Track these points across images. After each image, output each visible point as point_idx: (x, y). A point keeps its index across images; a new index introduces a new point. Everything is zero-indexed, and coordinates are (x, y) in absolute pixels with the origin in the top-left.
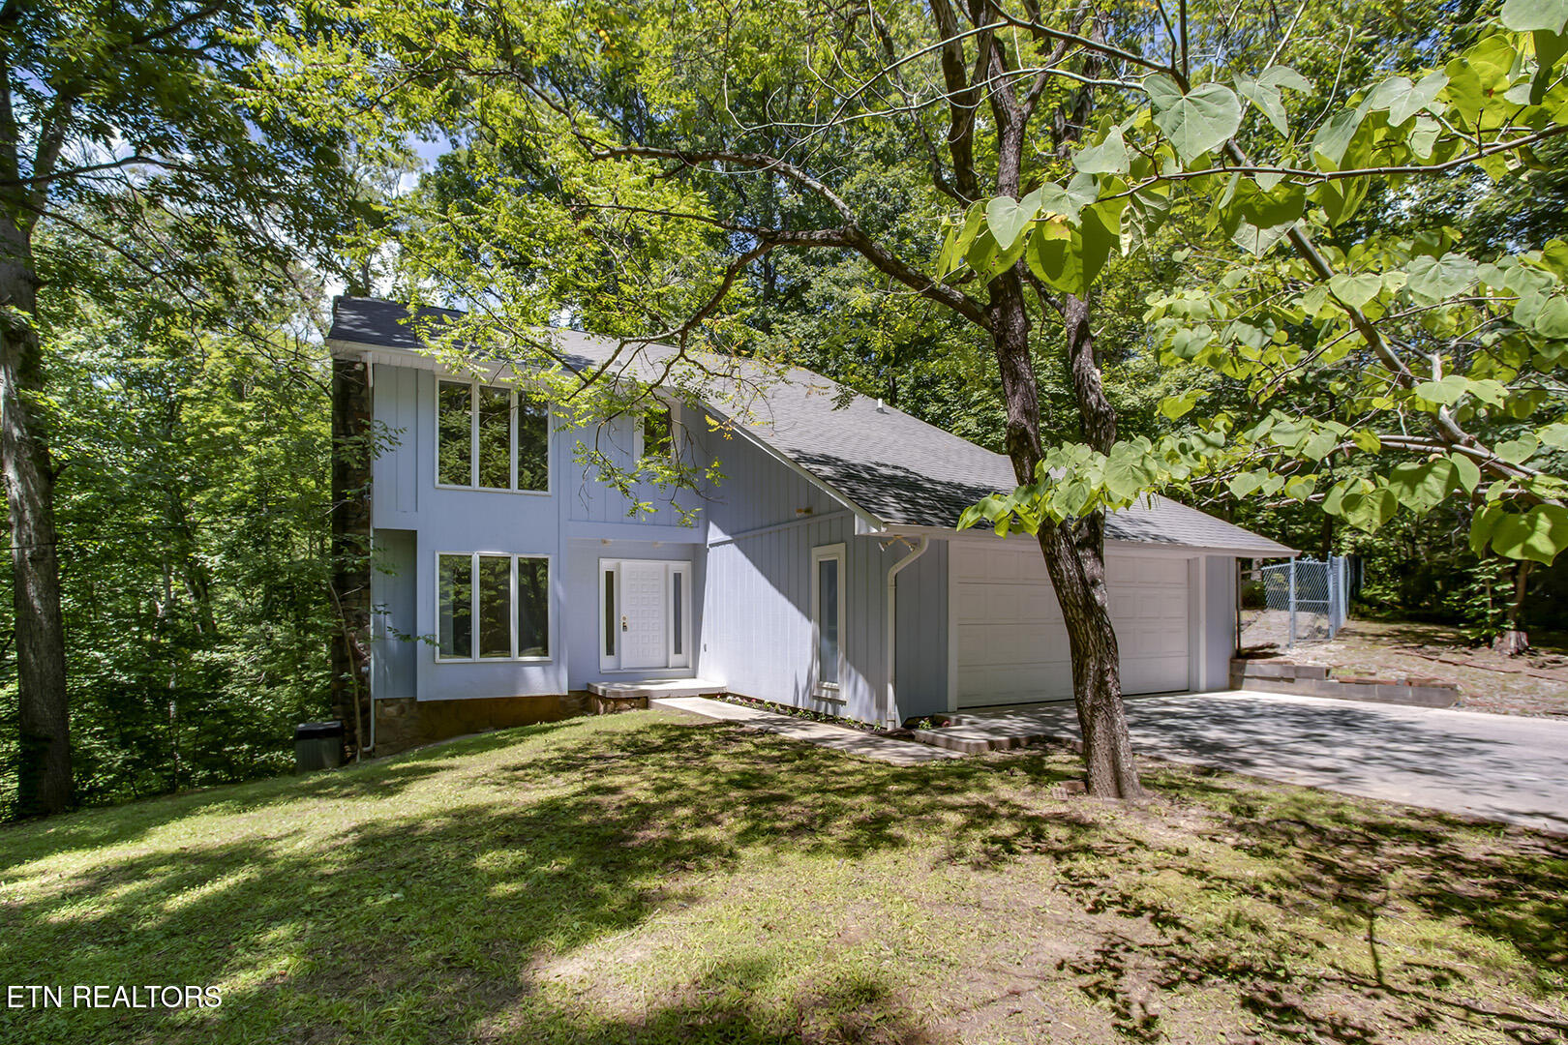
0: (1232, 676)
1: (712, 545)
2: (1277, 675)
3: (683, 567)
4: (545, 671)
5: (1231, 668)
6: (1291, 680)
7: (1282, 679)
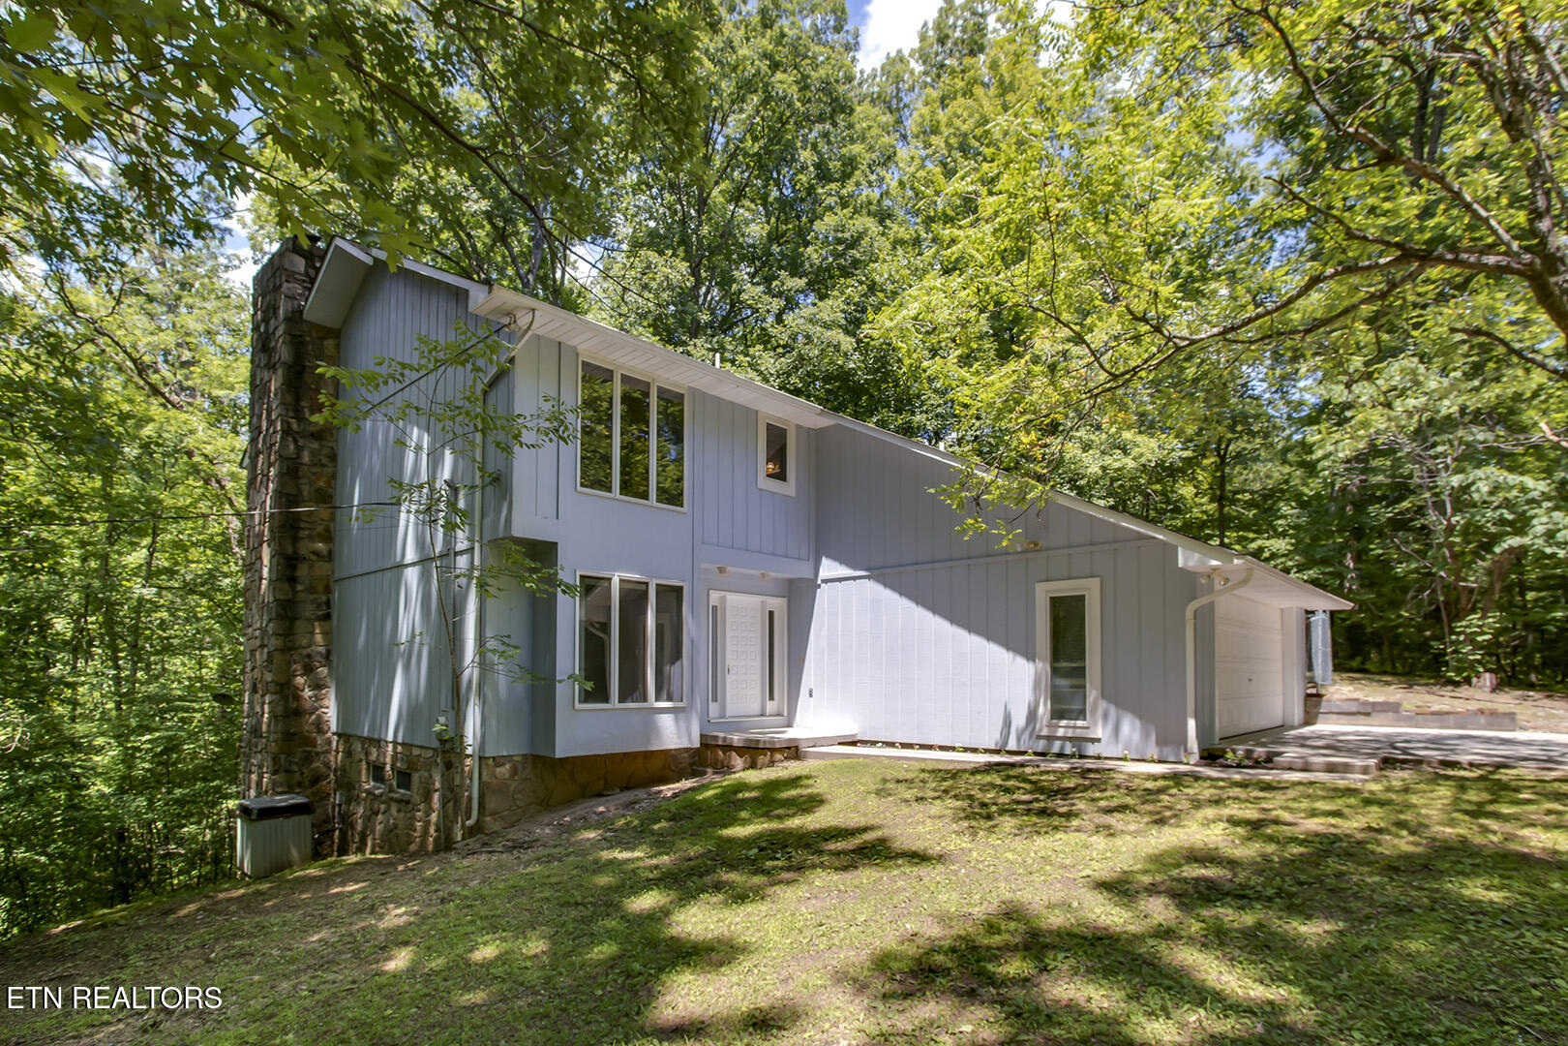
0: (1306, 712)
1: (825, 581)
2: (1354, 710)
3: (777, 604)
4: (677, 720)
5: (1305, 705)
6: (1368, 714)
7: (1359, 713)
